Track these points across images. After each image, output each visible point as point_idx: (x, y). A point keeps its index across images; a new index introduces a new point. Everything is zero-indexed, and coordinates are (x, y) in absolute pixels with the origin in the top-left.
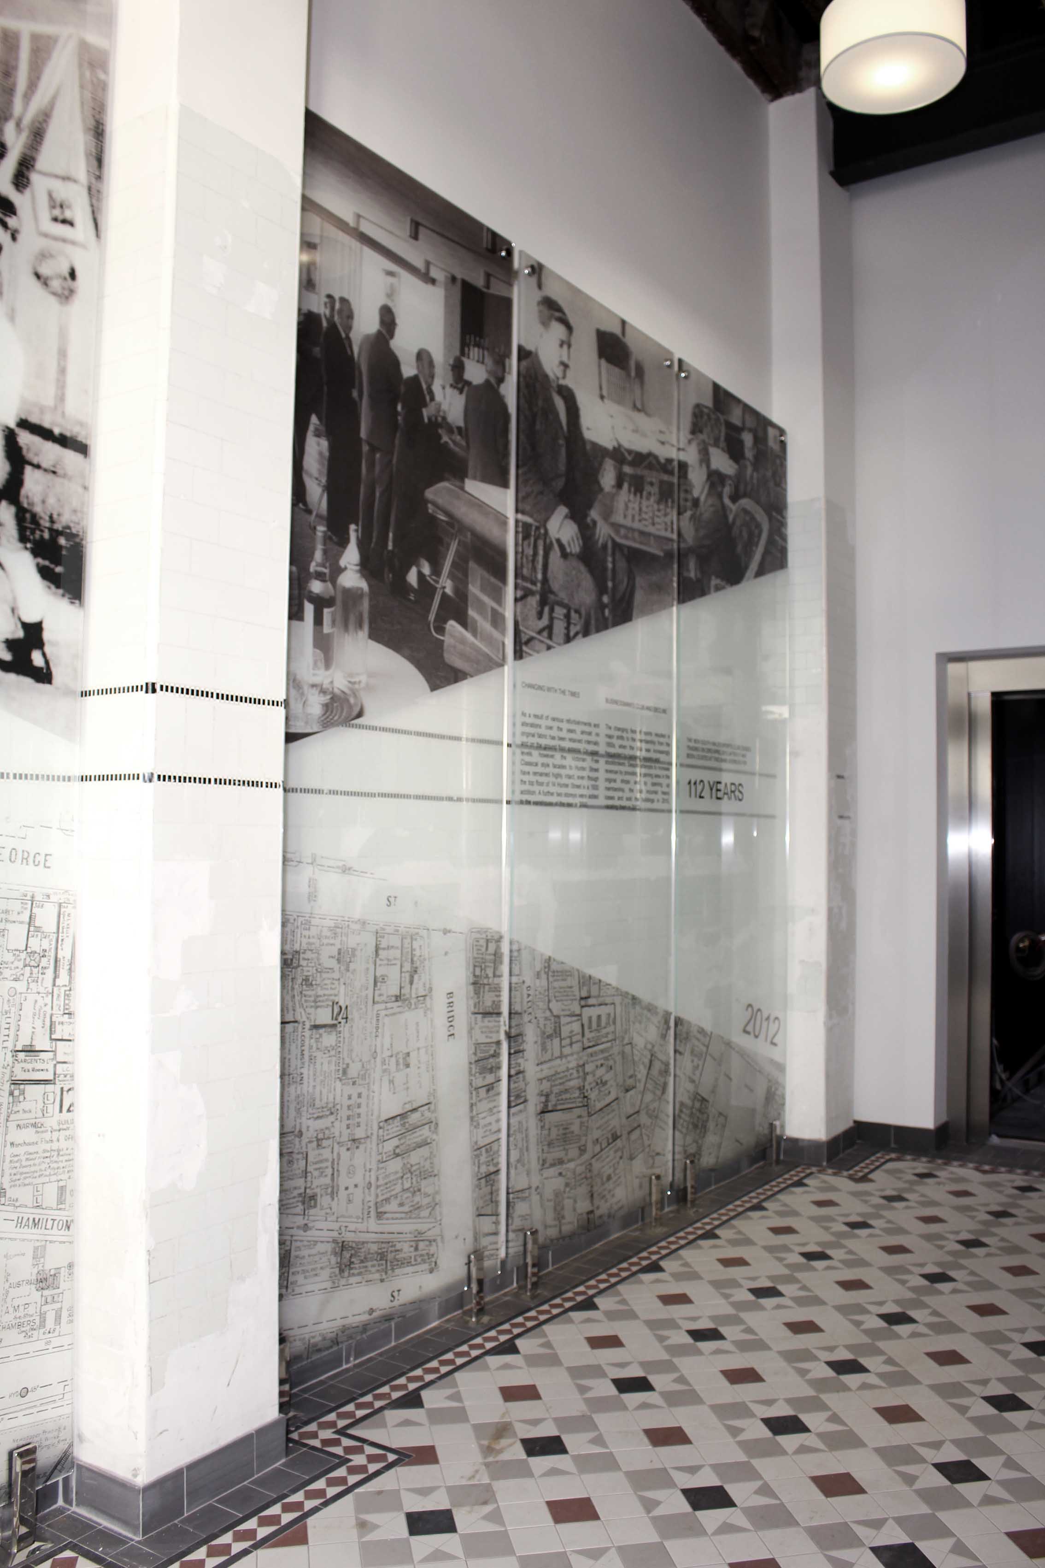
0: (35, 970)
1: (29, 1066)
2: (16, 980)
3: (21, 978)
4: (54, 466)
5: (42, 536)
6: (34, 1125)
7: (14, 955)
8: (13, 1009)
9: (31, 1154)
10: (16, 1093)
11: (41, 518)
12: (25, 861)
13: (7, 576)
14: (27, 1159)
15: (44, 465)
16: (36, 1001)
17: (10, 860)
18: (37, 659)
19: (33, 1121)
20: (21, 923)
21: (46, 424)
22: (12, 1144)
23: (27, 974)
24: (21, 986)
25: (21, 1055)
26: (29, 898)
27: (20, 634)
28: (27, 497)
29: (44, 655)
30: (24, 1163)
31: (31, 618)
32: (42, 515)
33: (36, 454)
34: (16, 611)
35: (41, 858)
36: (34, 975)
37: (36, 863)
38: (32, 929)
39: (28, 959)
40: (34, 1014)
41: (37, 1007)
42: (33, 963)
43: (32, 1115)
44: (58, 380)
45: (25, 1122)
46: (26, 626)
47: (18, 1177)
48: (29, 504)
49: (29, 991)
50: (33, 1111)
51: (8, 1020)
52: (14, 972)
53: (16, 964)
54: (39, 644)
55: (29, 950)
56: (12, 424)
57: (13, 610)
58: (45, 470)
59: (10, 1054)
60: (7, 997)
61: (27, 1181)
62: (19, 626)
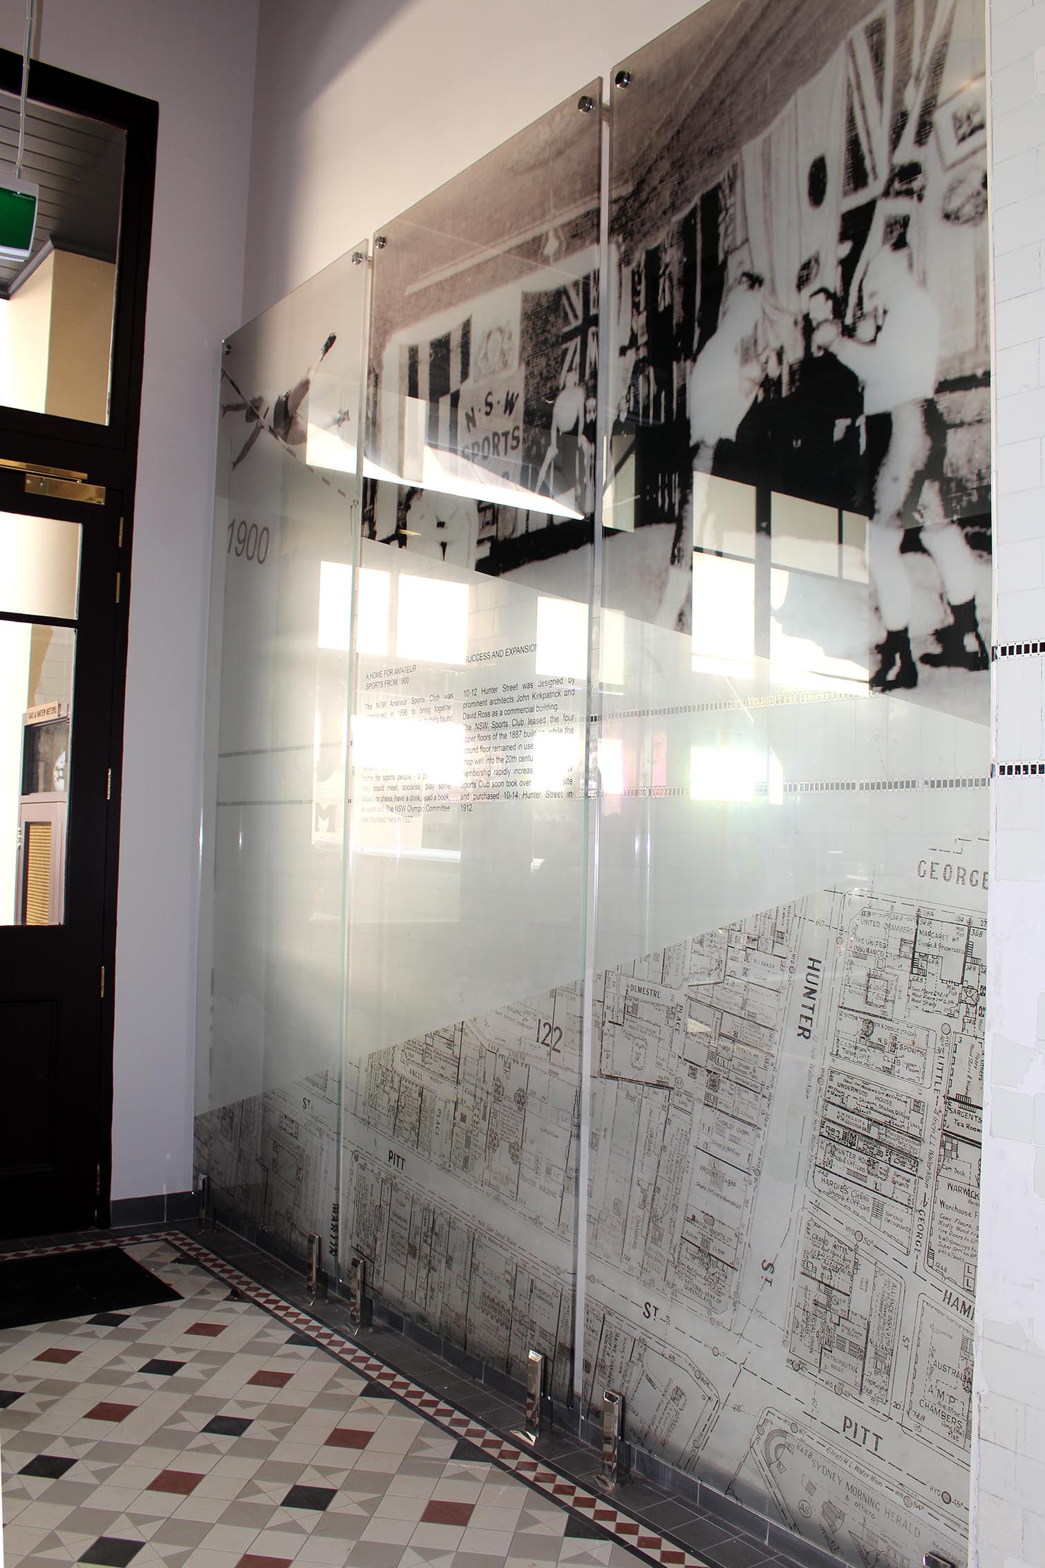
0: (972, 1010)
1: (964, 1121)
2: (950, 1016)
3: (956, 1015)
4: (979, 414)
5: (969, 501)
6: (968, 1192)
7: (949, 986)
8: (947, 1049)
9: (963, 1224)
10: (948, 1146)
11: (967, 481)
12: (960, 880)
13: (934, 561)
14: (958, 1228)
15: (967, 419)
16: (973, 1046)
17: (944, 877)
18: (970, 643)
19: (967, 1187)
20: (957, 951)
21: (967, 372)
22: (942, 1203)
23: (963, 1012)
24: (956, 1024)
25: (955, 1105)
26: (965, 923)
27: (950, 620)
28: (951, 465)
29: (978, 637)
30: (955, 1232)
31: (959, 599)
32: (969, 476)
33: (959, 412)
34: (944, 597)
35: (980, 877)
36: (971, 1015)
37: (974, 883)
38: (969, 959)
39: (964, 995)
40: (970, 1062)
41: (974, 1055)
42: (969, 1000)
43: (965, 1179)
44: (978, 314)
45: (958, 1184)
46: (955, 610)
47: (948, 1244)
48: (953, 472)
49: (965, 1032)
50: (967, 1174)
51: (941, 1060)
52: (948, 1006)
53: (951, 997)
54: (973, 626)
55: (965, 984)
56: (930, 394)
57: (941, 597)
58: (970, 424)
59: (942, 1100)
60: (940, 1034)
61: (958, 1254)
62: (949, 611)
